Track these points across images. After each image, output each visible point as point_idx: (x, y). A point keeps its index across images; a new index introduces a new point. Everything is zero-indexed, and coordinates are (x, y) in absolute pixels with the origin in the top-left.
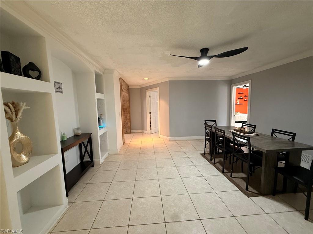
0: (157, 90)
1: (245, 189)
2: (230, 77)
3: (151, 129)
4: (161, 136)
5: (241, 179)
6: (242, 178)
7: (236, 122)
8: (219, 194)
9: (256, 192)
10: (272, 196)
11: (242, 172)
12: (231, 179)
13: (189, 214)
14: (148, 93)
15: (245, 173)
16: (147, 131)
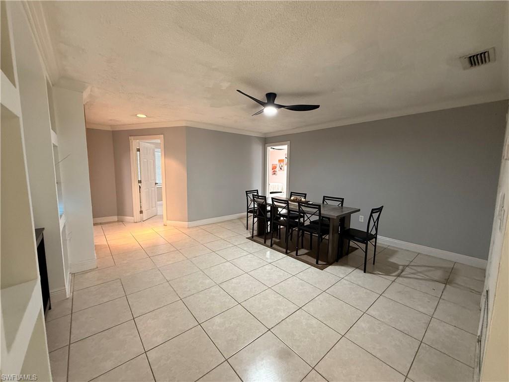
0: (159, 140)
1: (315, 263)
2: (265, 134)
3: (141, 212)
4: (169, 222)
5: (306, 256)
6: (306, 254)
7: (271, 193)
8: (298, 276)
9: (325, 263)
10: (336, 263)
11: (302, 248)
12: (297, 257)
13: (286, 307)
14: (135, 143)
15: (306, 249)
16: (133, 216)
